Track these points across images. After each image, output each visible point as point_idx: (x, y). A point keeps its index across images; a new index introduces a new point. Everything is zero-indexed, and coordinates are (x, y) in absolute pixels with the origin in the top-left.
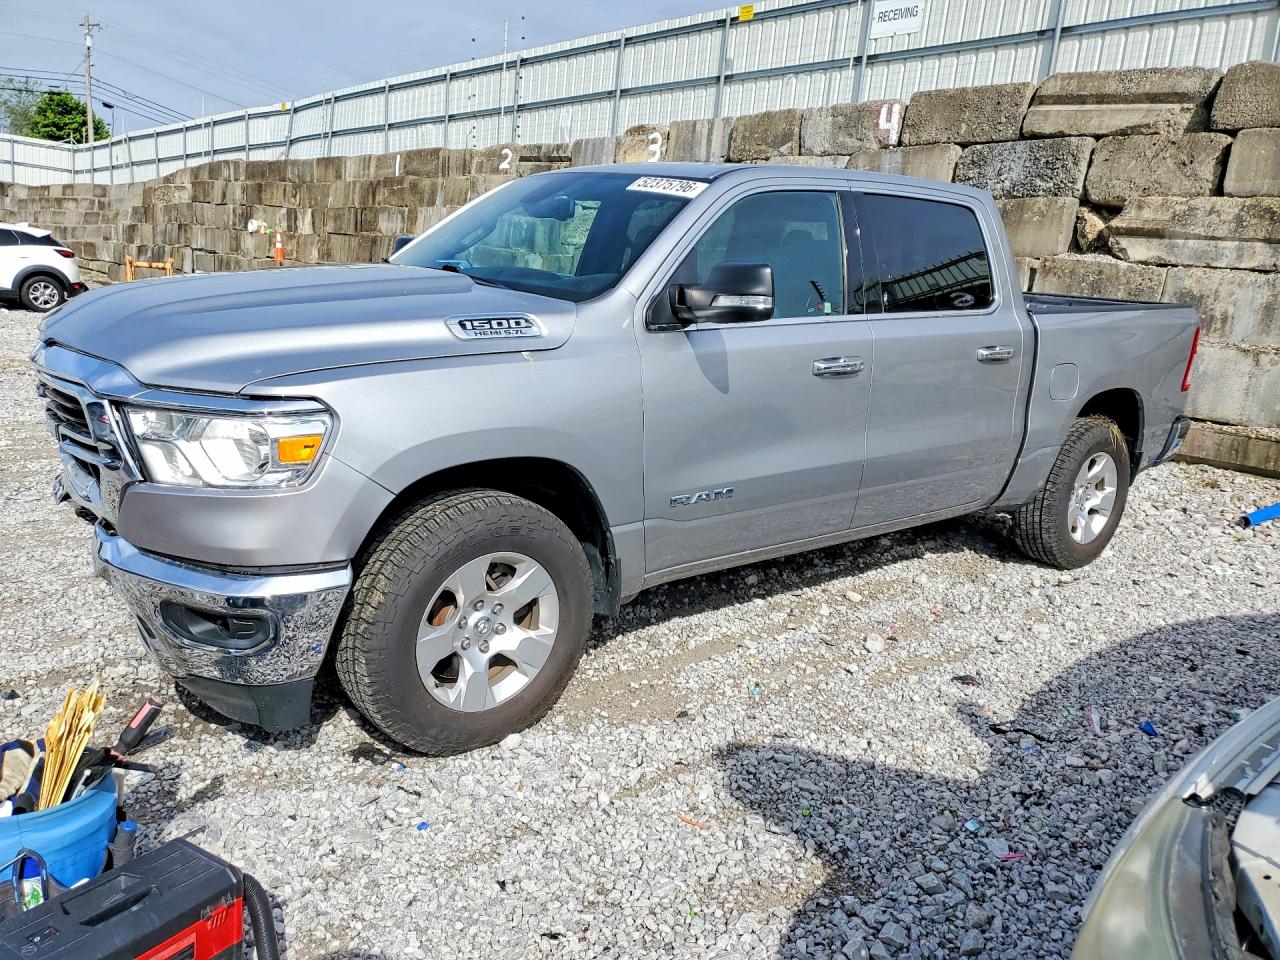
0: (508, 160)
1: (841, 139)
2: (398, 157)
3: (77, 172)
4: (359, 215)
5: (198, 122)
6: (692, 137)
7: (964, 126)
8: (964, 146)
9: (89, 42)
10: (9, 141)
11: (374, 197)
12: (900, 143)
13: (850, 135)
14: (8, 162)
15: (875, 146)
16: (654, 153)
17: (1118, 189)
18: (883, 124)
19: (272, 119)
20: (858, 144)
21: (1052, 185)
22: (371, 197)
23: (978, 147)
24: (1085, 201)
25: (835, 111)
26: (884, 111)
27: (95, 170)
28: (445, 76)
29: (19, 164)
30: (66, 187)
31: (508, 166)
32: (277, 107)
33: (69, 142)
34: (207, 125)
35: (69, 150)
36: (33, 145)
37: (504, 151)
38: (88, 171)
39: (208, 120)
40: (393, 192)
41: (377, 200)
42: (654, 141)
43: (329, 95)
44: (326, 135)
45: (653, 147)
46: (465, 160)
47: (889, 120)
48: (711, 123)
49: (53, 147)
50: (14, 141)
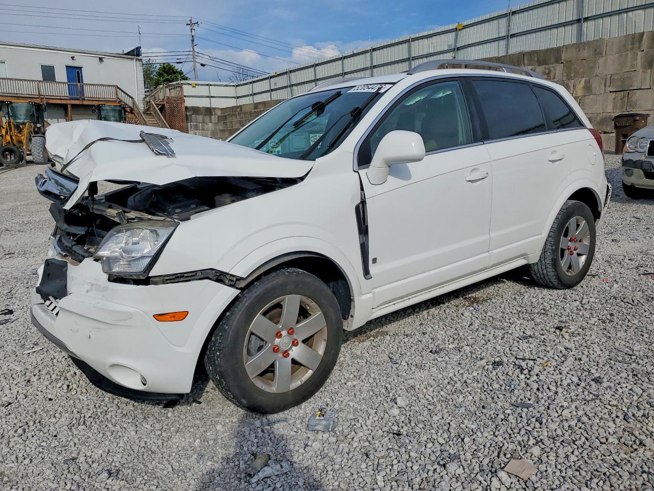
3: (238, 97)
10: (208, 85)
27: (255, 94)
29: (212, 97)
35: (234, 86)
36: (218, 86)
38: (251, 95)
49: (226, 86)
50: (211, 85)
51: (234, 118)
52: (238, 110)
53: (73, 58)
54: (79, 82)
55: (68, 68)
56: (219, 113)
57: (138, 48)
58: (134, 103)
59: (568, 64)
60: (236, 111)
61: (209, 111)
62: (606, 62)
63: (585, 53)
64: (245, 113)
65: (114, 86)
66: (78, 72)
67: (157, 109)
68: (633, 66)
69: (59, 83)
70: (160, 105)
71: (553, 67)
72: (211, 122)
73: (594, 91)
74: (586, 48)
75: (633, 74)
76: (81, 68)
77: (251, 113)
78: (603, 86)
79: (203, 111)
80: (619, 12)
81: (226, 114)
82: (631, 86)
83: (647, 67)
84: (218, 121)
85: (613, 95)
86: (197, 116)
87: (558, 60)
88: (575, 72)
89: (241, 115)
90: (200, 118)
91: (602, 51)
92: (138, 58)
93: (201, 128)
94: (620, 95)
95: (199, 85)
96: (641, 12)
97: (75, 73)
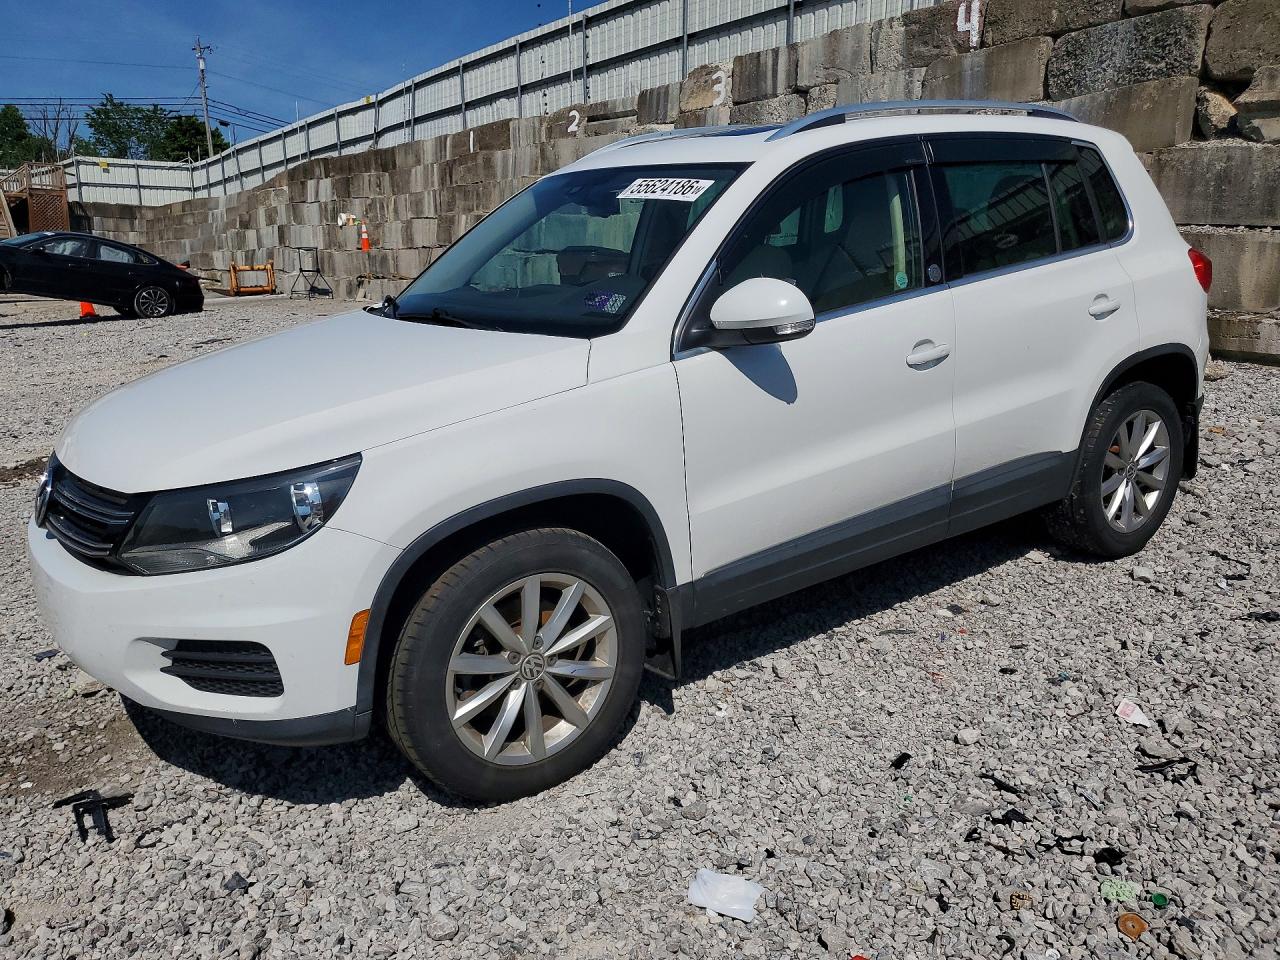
0: (577, 121)
1: (916, 50)
2: (472, 133)
3: (196, 189)
4: (438, 196)
5: (295, 125)
6: (757, 71)
7: (1055, 13)
8: (1055, 36)
9: (202, 65)
10: (133, 166)
11: (451, 177)
12: (982, 44)
13: (926, 43)
14: (135, 187)
15: (954, 52)
16: (719, 93)
17: (1245, 58)
18: (961, 25)
19: (360, 114)
20: (937, 51)
21: (1163, 64)
22: (448, 178)
23: (1073, 34)
24: (1206, 77)
25: (908, 19)
26: (962, 9)
28: (515, 46)
29: (144, 187)
30: (184, 204)
31: (576, 129)
32: (363, 102)
33: (187, 161)
34: (302, 128)
35: (187, 169)
36: (156, 168)
37: (571, 114)
38: (204, 187)
39: (302, 123)
40: (469, 170)
41: (454, 180)
42: (718, 81)
43: (408, 83)
44: (408, 123)
45: (717, 88)
46: (534, 128)
47: (968, 19)
48: (776, 52)
49: (171, 168)
50: (138, 166)
61: (128, 212)
72: (133, 230)
79: (116, 211)
86: (105, 220)
90: (110, 223)
95: (115, 165)
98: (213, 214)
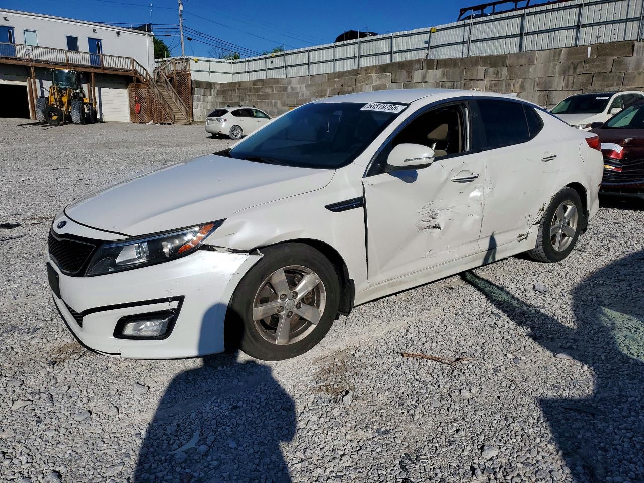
2: (589, 49)
3: (234, 74)
10: (208, 61)
11: (575, 69)
27: (251, 72)
33: (231, 59)
35: (230, 63)
36: (217, 62)
38: (247, 72)
49: (224, 62)
50: (210, 61)
51: (233, 92)
52: (237, 85)
53: (94, 31)
54: (99, 53)
55: (89, 39)
56: (218, 87)
57: (150, 25)
58: (147, 73)
59: (511, 68)
60: (235, 86)
61: (209, 85)
62: (535, 69)
63: (523, 61)
64: (245, 89)
65: (130, 58)
66: (98, 44)
67: (167, 80)
68: (553, 73)
69: (82, 53)
70: (169, 77)
71: (500, 69)
72: (211, 95)
73: (526, 90)
74: (523, 57)
75: (552, 78)
76: (101, 40)
77: (250, 89)
78: (533, 86)
79: (204, 85)
80: (549, 31)
81: (225, 88)
82: (550, 87)
83: (562, 75)
84: (217, 94)
85: (538, 93)
86: (199, 89)
87: (504, 65)
88: (515, 74)
89: (241, 91)
90: (202, 90)
91: (534, 60)
92: (149, 33)
93: (202, 100)
94: (543, 93)
95: (200, 61)
96: (565, 32)
97: (95, 45)
98: (292, 87)
